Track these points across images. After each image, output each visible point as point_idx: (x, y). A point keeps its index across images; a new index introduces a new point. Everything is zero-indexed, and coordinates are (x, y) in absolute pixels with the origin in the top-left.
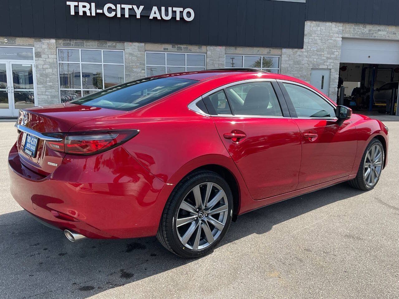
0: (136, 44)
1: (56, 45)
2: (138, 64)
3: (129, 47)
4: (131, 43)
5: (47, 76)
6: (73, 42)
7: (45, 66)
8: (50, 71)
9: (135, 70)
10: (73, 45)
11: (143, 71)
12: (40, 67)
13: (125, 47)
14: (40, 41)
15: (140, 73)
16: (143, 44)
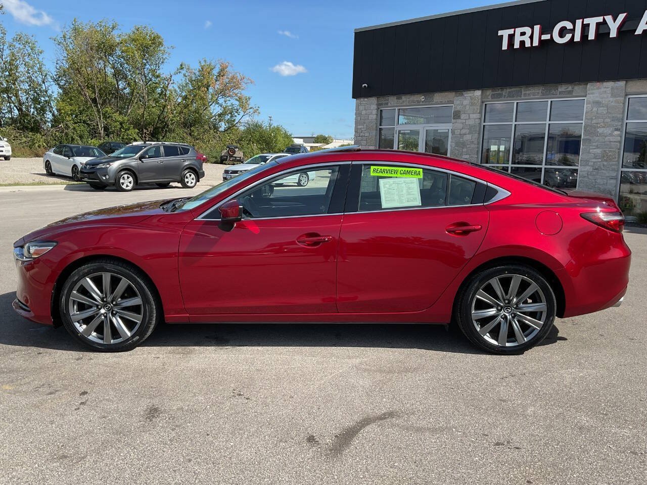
0: (610, 84)
1: (482, 98)
2: (608, 120)
3: (594, 91)
4: (598, 83)
5: (463, 145)
6: (506, 91)
7: (463, 131)
8: (468, 137)
9: (600, 130)
10: (505, 96)
11: (617, 133)
12: (457, 132)
13: (588, 92)
14: (462, 95)
15: (611, 135)
16: (622, 83)
